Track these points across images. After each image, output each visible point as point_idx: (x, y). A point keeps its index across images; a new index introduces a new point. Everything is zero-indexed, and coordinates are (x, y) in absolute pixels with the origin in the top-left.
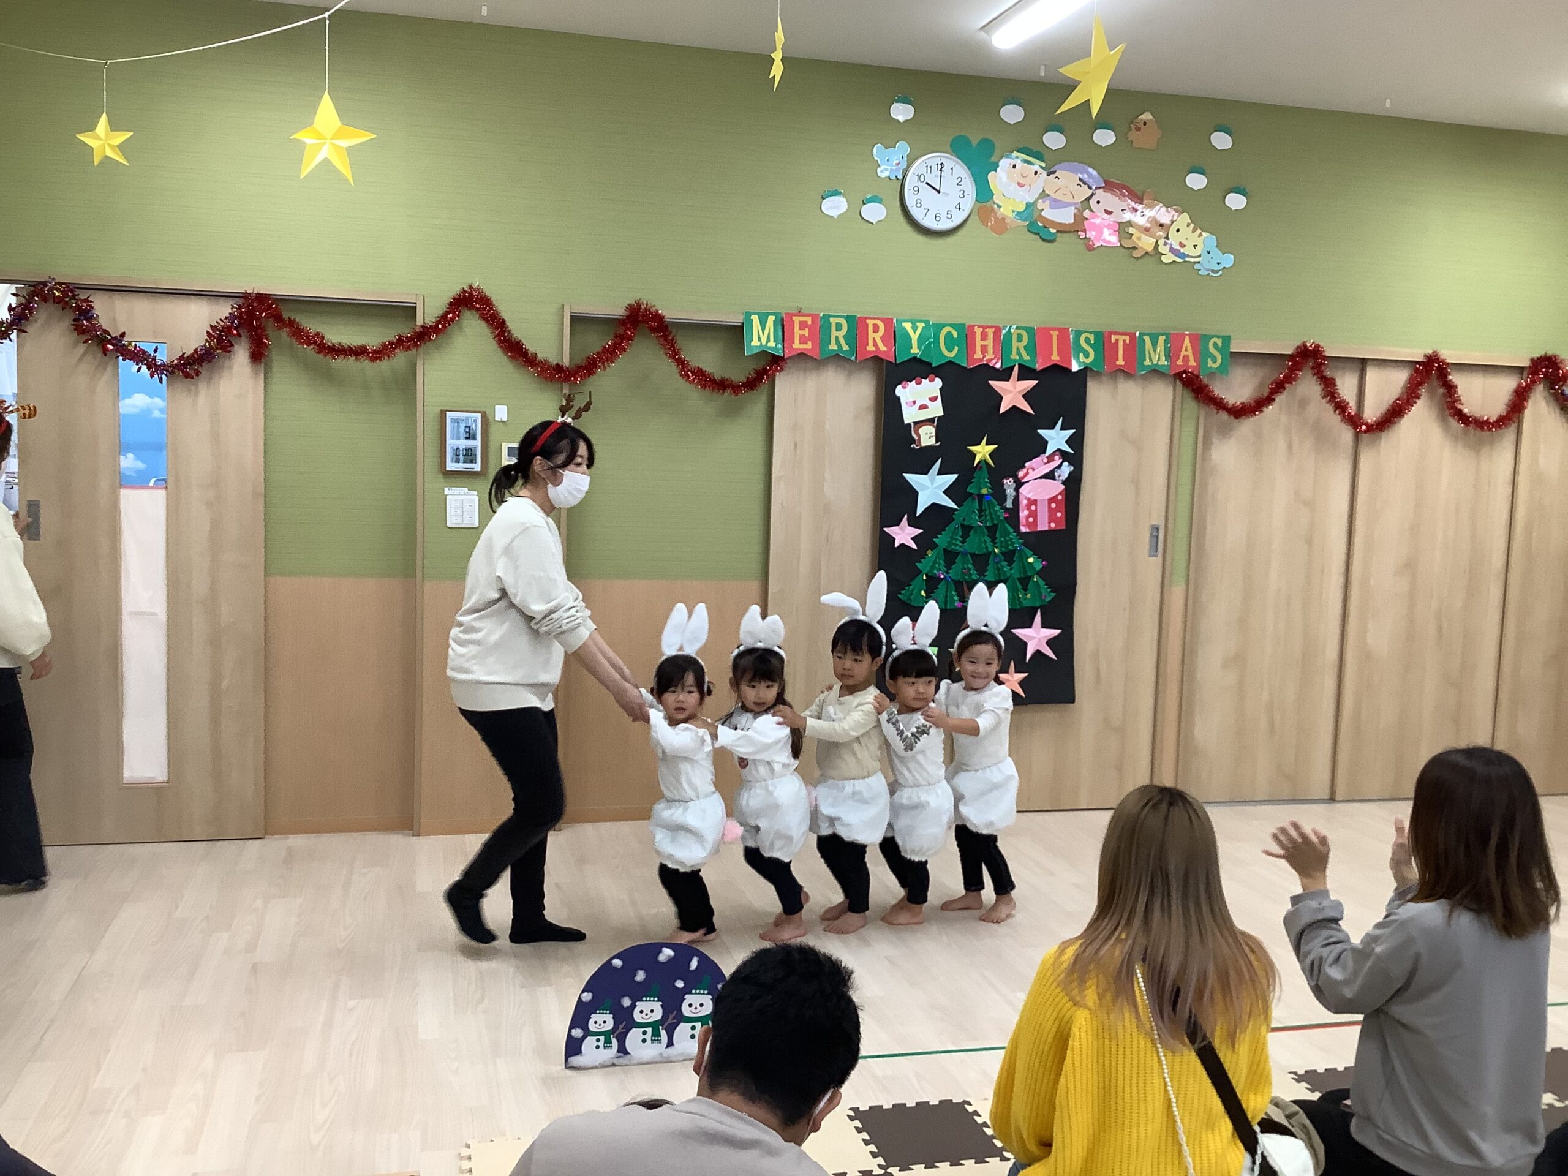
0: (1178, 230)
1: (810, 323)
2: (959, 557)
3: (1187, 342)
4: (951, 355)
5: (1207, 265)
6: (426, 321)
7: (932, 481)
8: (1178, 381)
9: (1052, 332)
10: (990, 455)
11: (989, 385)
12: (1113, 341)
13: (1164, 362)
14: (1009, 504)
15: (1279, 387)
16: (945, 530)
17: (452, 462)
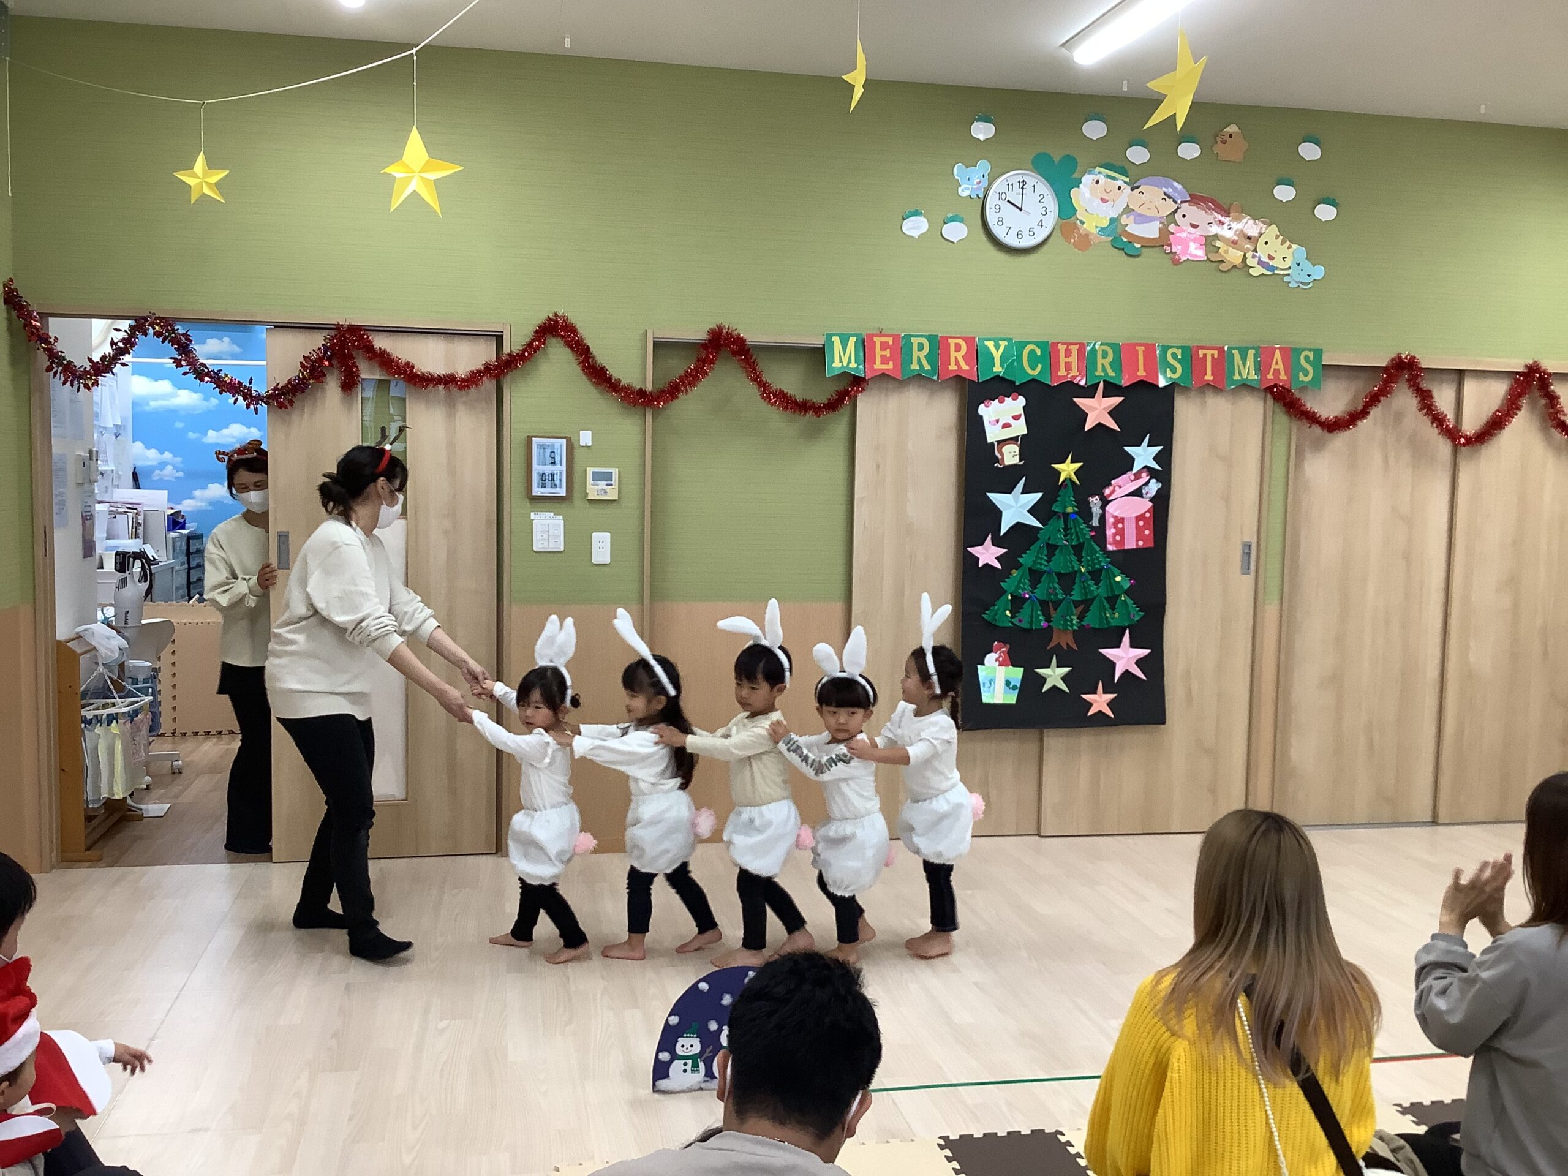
0: (1266, 243)
1: (891, 343)
2: (1045, 576)
3: (1277, 355)
4: (1034, 373)
5: (1296, 277)
6: (513, 350)
7: (1016, 500)
8: (1269, 396)
9: (1137, 348)
10: (1075, 473)
11: (1074, 402)
12: (1201, 356)
13: (1253, 376)
14: (1095, 522)
15: (1373, 400)
16: (1029, 549)
17: (538, 487)
